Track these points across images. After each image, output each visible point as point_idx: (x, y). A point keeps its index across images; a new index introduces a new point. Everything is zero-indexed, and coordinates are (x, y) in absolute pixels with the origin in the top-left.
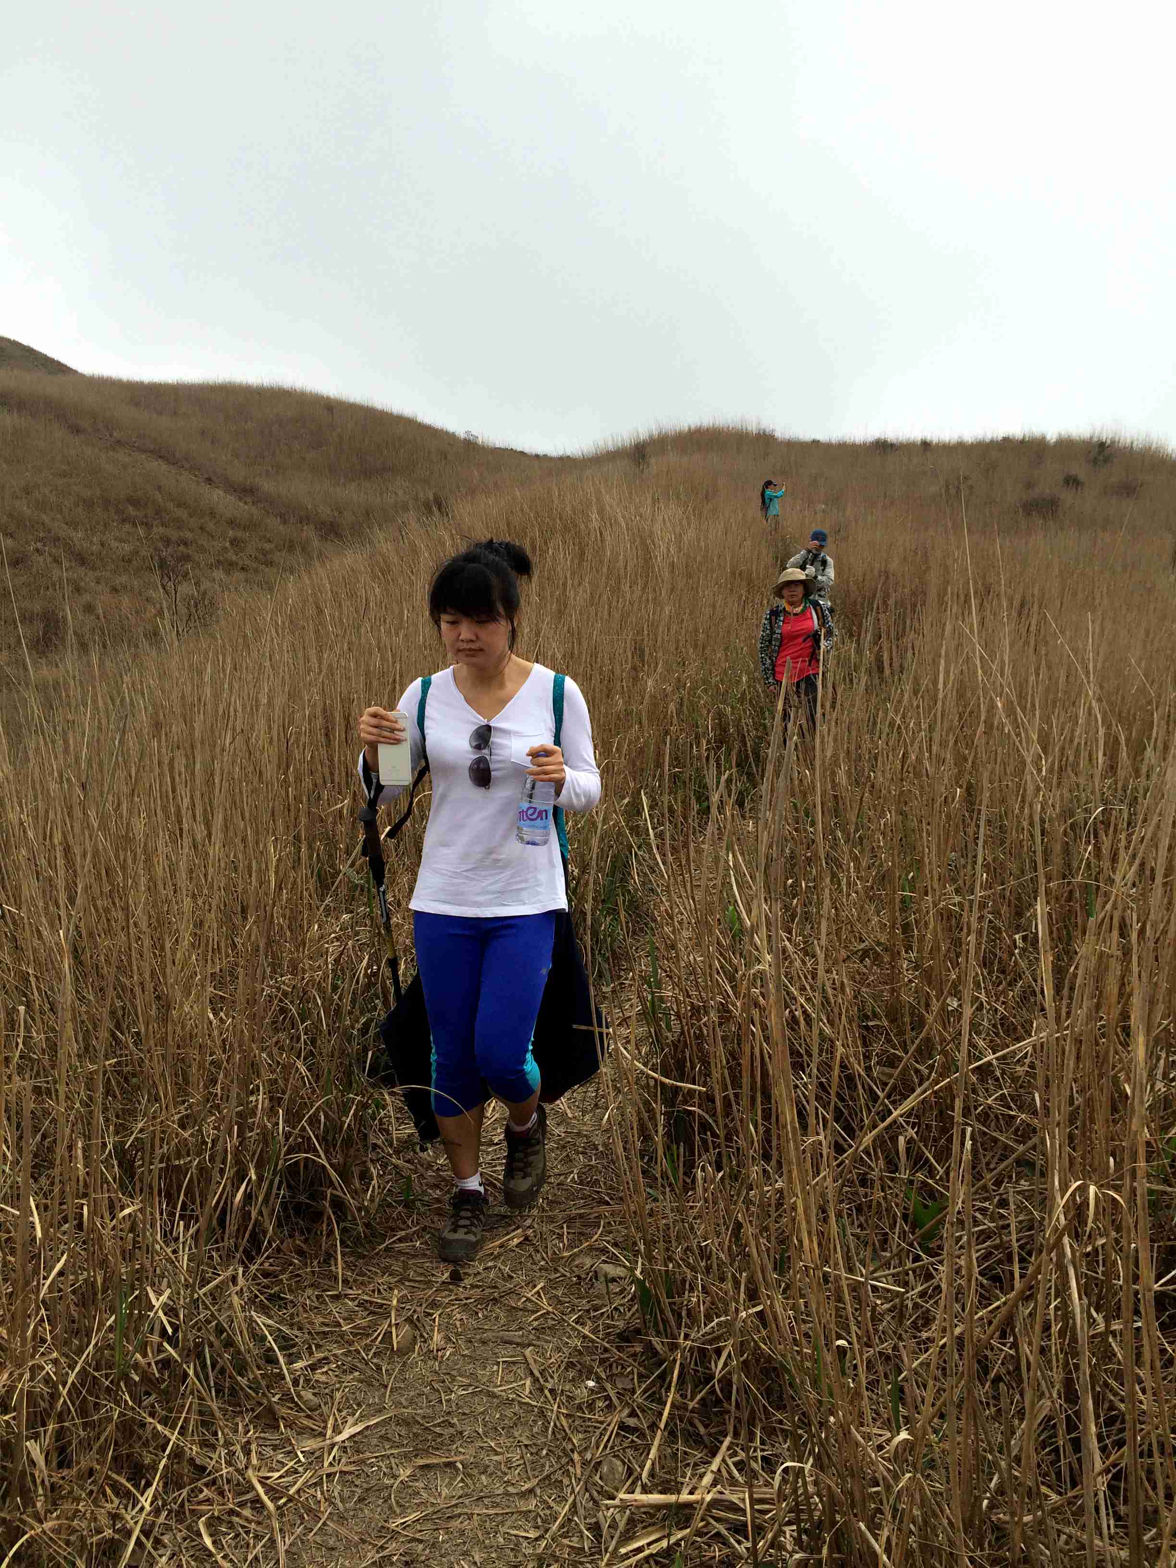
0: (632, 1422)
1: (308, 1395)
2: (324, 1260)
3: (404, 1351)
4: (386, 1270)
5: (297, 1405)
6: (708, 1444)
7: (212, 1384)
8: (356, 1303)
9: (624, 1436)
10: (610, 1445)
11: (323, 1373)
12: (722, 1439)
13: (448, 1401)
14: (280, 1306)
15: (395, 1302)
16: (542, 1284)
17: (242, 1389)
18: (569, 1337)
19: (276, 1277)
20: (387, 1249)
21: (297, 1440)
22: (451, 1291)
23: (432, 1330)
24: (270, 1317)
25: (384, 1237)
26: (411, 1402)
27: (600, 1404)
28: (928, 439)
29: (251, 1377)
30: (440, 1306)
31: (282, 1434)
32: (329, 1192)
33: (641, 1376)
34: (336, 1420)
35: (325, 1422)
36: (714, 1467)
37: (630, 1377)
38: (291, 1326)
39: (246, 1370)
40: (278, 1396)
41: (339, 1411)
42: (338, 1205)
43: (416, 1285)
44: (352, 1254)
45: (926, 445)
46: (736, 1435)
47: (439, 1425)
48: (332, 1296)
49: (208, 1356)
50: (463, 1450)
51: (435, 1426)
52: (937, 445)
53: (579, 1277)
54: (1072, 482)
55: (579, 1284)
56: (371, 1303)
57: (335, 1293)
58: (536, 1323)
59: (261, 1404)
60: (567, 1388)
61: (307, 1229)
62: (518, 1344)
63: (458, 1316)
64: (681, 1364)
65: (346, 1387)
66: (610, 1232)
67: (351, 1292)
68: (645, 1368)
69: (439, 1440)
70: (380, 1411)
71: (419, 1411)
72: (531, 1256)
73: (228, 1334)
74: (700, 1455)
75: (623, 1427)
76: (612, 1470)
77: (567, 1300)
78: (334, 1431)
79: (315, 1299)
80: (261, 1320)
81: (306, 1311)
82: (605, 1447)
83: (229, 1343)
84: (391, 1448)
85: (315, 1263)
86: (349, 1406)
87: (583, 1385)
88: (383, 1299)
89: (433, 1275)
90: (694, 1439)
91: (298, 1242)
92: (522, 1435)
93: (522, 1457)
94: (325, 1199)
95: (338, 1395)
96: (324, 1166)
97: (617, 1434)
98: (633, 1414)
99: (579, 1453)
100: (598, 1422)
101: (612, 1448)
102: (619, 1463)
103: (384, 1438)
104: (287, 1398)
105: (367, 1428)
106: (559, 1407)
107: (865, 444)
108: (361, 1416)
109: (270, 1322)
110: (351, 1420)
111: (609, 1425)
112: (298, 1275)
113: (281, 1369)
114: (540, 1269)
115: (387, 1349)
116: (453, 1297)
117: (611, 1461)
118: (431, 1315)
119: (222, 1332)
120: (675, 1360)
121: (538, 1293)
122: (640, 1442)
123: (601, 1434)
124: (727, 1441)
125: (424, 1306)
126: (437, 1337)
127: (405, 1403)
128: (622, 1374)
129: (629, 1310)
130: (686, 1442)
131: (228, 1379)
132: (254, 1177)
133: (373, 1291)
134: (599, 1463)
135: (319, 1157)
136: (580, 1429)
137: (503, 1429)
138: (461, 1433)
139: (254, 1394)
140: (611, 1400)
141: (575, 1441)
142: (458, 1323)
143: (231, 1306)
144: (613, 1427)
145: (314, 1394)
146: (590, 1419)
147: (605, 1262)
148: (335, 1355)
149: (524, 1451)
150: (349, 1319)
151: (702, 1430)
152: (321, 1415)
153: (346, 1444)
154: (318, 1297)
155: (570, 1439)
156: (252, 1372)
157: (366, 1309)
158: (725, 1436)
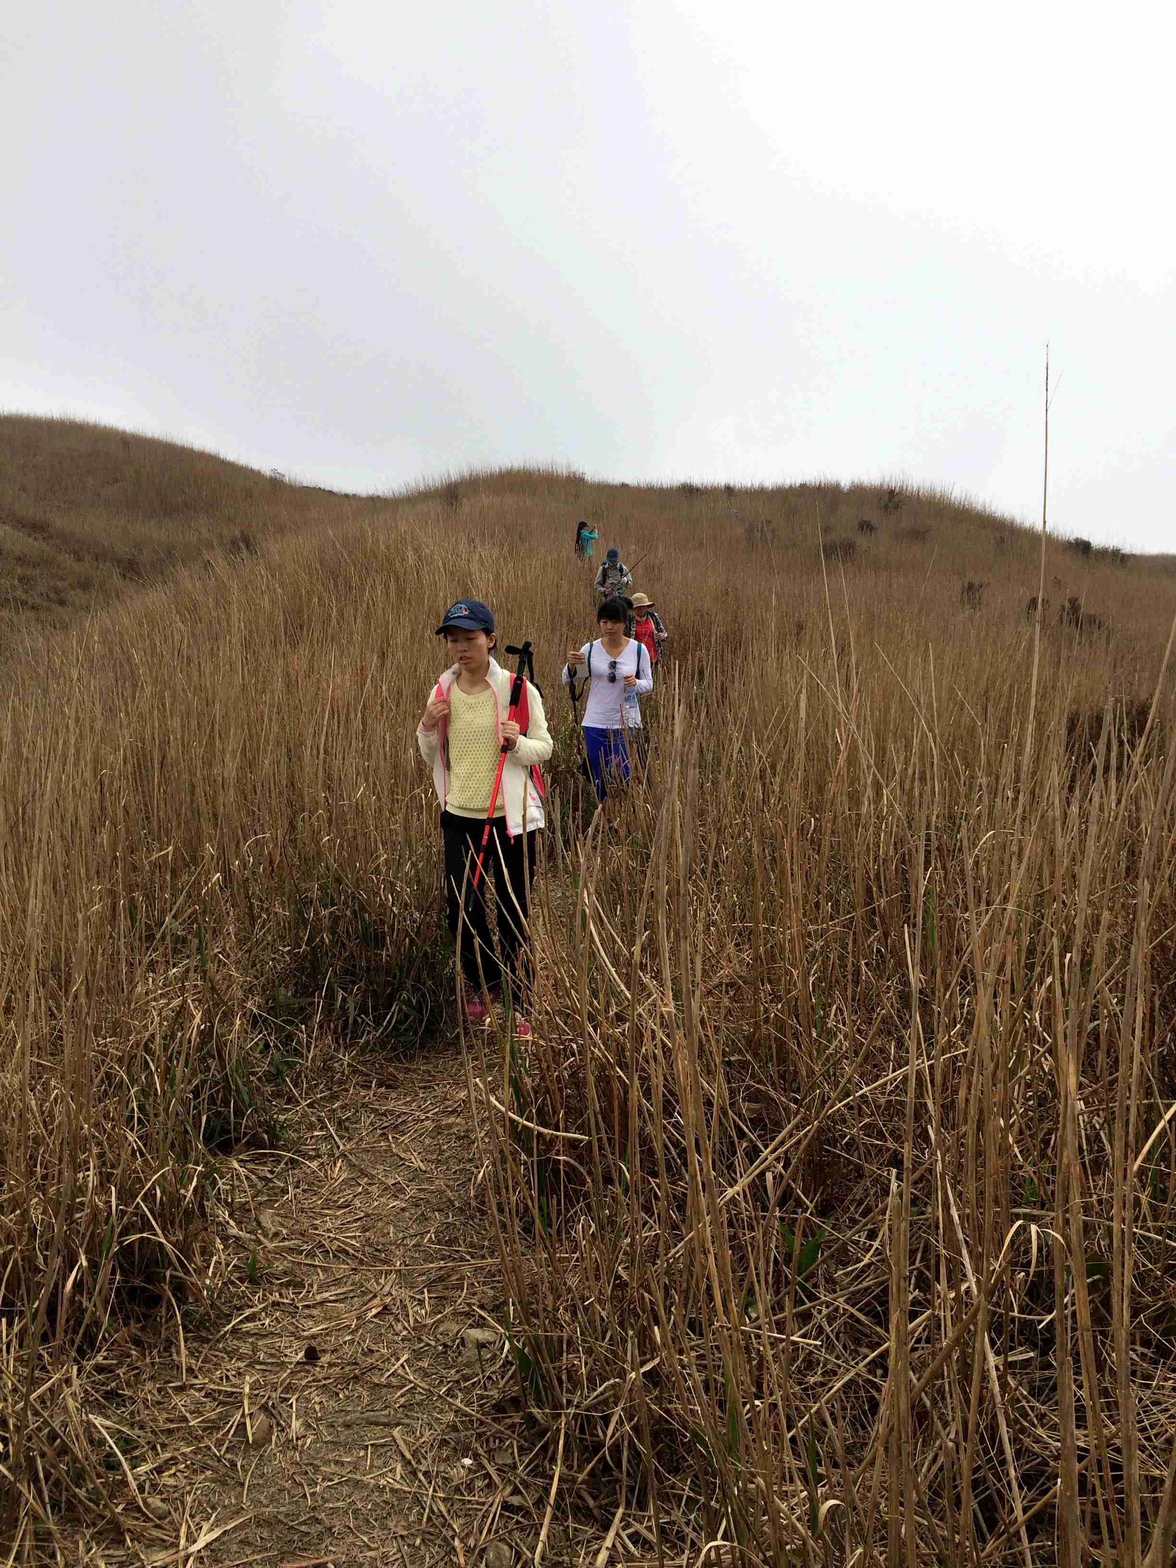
0: (516, 1500)
1: (155, 1501)
2: (165, 1350)
3: (261, 1442)
4: (232, 1354)
5: (144, 1514)
6: (599, 1517)
7: (47, 1500)
8: (203, 1393)
9: (509, 1517)
10: (494, 1528)
11: (170, 1476)
12: (613, 1510)
13: (313, 1494)
14: (118, 1404)
15: (247, 1390)
16: (406, 1357)
17: (81, 1501)
18: (441, 1411)
19: (111, 1371)
20: (235, 1331)
21: (146, 1555)
22: (308, 1372)
23: (290, 1417)
24: (107, 1417)
25: (229, 1317)
26: (272, 1499)
27: (479, 1484)
28: (732, 484)
29: (91, 1486)
30: (296, 1389)
31: (129, 1548)
32: (168, 1274)
33: (521, 1449)
34: (189, 1527)
35: (177, 1530)
36: (608, 1543)
37: (510, 1451)
38: (132, 1426)
39: (84, 1480)
40: (121, 1507)
41: (192, 1516)
42: (179, 1288)
43: (269, 1368)
44: (195, 1339)
45: (729, 490)
46: (628, 1505)
47: (304, 1523)
48: (175, 1389)
49: (40, 1468)
50: (333, 1549)
51: (301, 1524)
52: (740, 490)
53: (445, 1345)
54: (866, 527)
55: (446, 1352)
56: (220, 1392)
57: (179, 1384)
58: (403, 1400)
59: (104, 1518)
60: (442, 1469)
61: (144, 1315)
62: (385, 1425)
63: (317, 1399)
64: (566, 1433)
65: (197, 1489)
66: (475, 1294)
67: (197, 1381)
68: (526, 1441)
69: (306, 1539)
70: (239, 1512)
71: (282, 1509)
72: (391, 1326)
73: (62, 1440)
74: (592, 1531)
75: (506, 1506)
76: (499, 1556)
77: (435, 1371)
78: (187, 1540)
79: (156, 1393)
80: (98, 1421)
81: (148, 1407)
82: (490, 1530)
83: (64, 1450)
84: (253, 1553)
85: (155, 1352)
86: (202, 1511)
87: (458, 1464)
88: (233, 1386)
89: (286, 1356)
90: (583, 1513)
91: (134, 1331)
92: (396, 1525)
93: (399, 1551)
94: (165, 1283)
95: (189, 1499)
96: (161, 1243)
97: (501, 1514)
98: (516, 1492)
99: (462, 1541)
100: (478, 1503)
101: (497, 1532)
102: (506, 1548)
103: (244, 1542)
104: (132, 1507)
105: (225, 1533)
106: (435, 1491)
107: (671, 489)
108: (217, 1520)
109: (108, 1423)
110: (206, 1526)
111: (491, 1505)
112: (137, 1368)
113: (124, 1474)
114: (402, 1340)
115: (242, 1442)
116: (310, 1379)
117: (497, 1546)
118: (287, 1400)
119: (55, 1440)
120: (558, 1430)
121: (402, 1365)
122: (526, 1522)
123: (484, 1516)
124: (621, 1511)
125: (279, 1390)
126: (296, 1425)
127: (265, 1502)
128: (500, 1448)
129: (503, 1378)
130: (576, 1519)
131: (64, 1493)
132: (85, 1264)
133: (221, 1379)
134: (484, 1550)
135: (155, 1235)
136: (459, 1513)
137: (376, 1520)
138: (330, 1529)
139: (95, 1507)
140: (491, 1477)
141: (455, 1526)
142: (317, 1407)
143: (65, 1409)
144: (496, 1508)
145: (163, 1500)
146: (469, 1501)
147: (471, 1326)
148: (183, 1454)
149: (401, 1543)
150: (197, 1412)
151: (591, 1503)
152: (172, 1523)
153: (203, 1553)
154: (159, 1390)
155: (450, 1525)
156: (93, 1482)
157: (215, 1399)
158: (617, 1507)
